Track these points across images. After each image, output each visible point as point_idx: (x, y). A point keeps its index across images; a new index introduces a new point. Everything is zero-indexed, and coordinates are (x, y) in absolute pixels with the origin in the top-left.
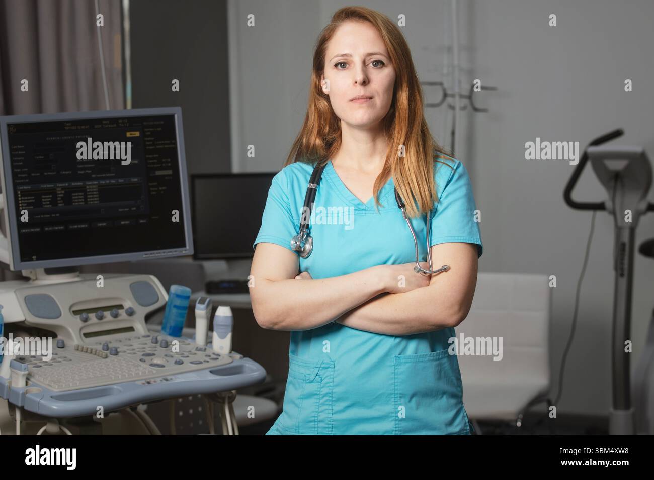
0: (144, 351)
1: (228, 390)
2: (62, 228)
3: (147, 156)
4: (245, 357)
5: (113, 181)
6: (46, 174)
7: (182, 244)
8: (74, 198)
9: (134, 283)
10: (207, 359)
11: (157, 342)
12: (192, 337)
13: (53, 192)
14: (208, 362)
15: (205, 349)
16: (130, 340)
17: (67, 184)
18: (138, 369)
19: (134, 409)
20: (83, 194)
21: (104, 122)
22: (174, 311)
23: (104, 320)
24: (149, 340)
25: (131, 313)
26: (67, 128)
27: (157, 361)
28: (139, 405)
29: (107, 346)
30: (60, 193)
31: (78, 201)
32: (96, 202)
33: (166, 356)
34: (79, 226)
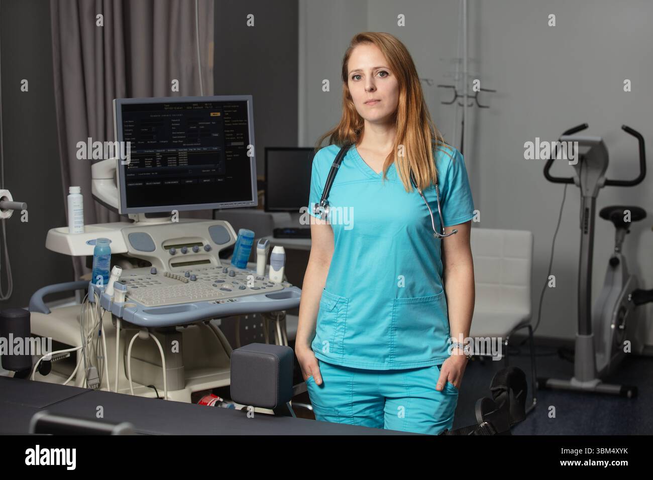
0: (216, 279)
1: (279, 310)
2: (159, 183)
3: (225, 131)
4: (293, 285)
5: (199, 149)
6: (148, 142)
7: (249, 198)
8: (169, 161)
9: (211, 226)
10: (264, 286)
11: (227, 272)
12: (254, 269)
13: (153, 156)
14: (265, 288)
15: (263, 279)
16: (206, 270)
17: (164, 151)
18: (211, 292)
19: (207, 323)
20: (176, 158)
21: (194, 105)
22: (241, 248)
23: (188, 254)
24: (220, 271)
25: (208, 249)
26: (166, 108)
27: (226, 286)
28: (211, 319)
29: (189, 273)
30: (159, 157)
31: (172, 163)
32: (185, 165)
33: (233, 282)
34: (172, 182)
